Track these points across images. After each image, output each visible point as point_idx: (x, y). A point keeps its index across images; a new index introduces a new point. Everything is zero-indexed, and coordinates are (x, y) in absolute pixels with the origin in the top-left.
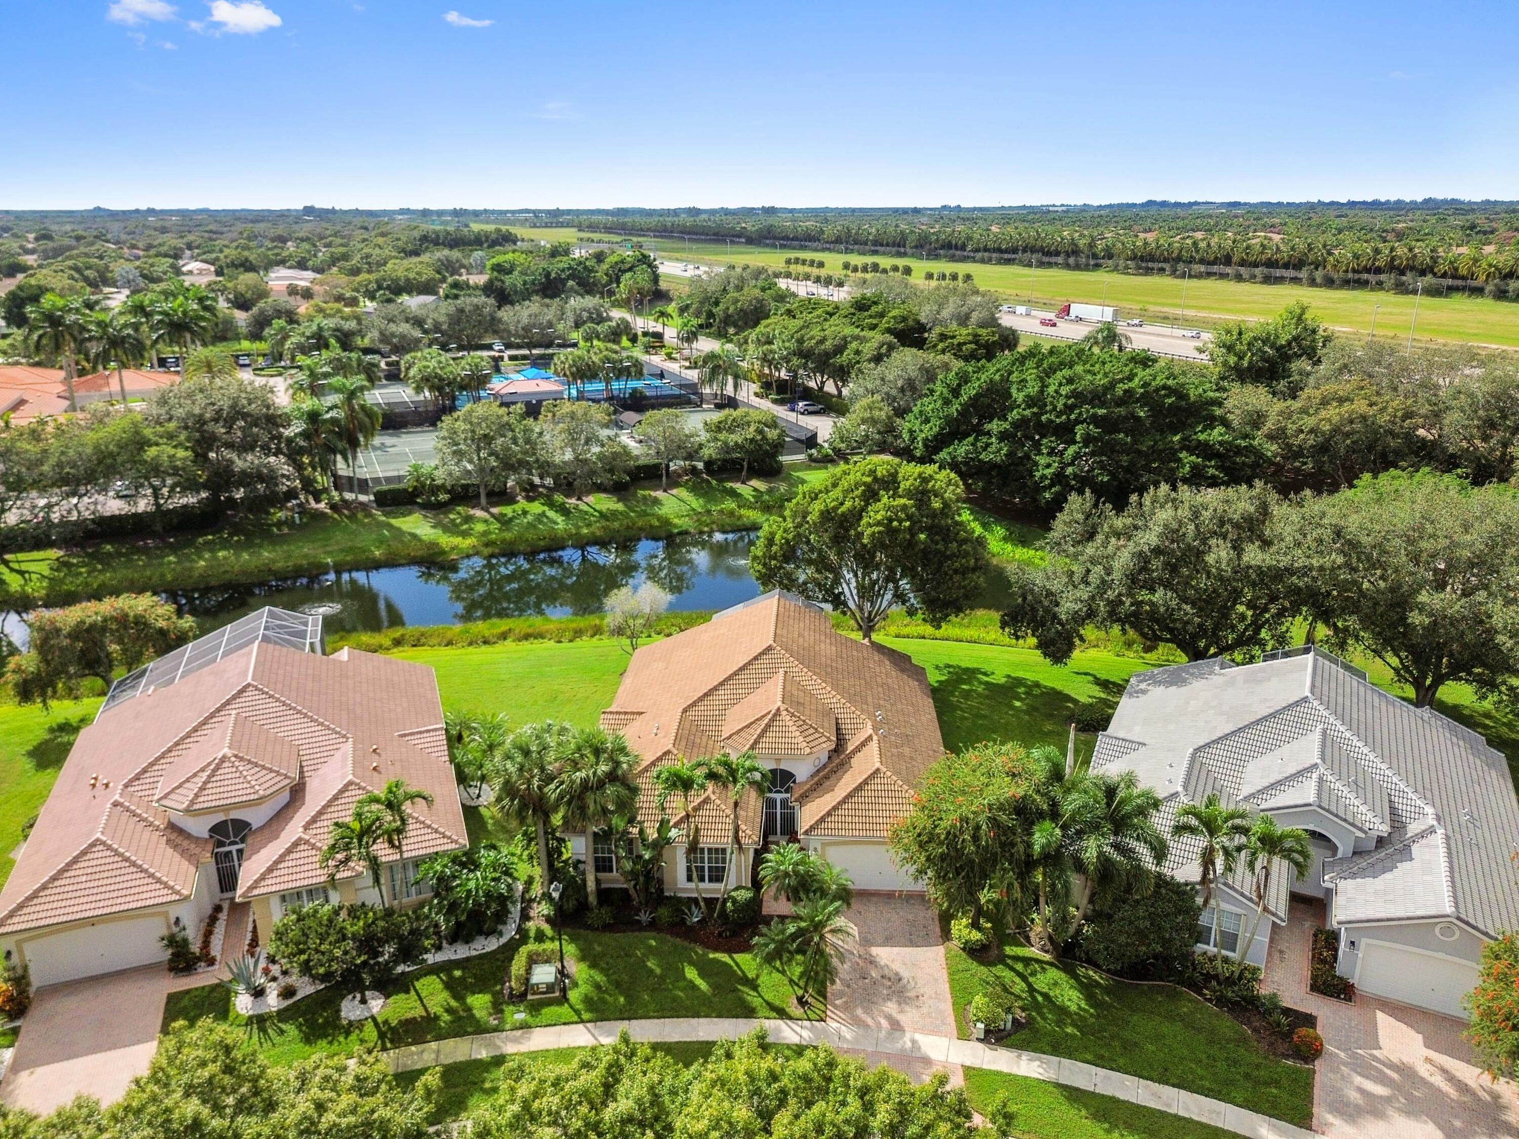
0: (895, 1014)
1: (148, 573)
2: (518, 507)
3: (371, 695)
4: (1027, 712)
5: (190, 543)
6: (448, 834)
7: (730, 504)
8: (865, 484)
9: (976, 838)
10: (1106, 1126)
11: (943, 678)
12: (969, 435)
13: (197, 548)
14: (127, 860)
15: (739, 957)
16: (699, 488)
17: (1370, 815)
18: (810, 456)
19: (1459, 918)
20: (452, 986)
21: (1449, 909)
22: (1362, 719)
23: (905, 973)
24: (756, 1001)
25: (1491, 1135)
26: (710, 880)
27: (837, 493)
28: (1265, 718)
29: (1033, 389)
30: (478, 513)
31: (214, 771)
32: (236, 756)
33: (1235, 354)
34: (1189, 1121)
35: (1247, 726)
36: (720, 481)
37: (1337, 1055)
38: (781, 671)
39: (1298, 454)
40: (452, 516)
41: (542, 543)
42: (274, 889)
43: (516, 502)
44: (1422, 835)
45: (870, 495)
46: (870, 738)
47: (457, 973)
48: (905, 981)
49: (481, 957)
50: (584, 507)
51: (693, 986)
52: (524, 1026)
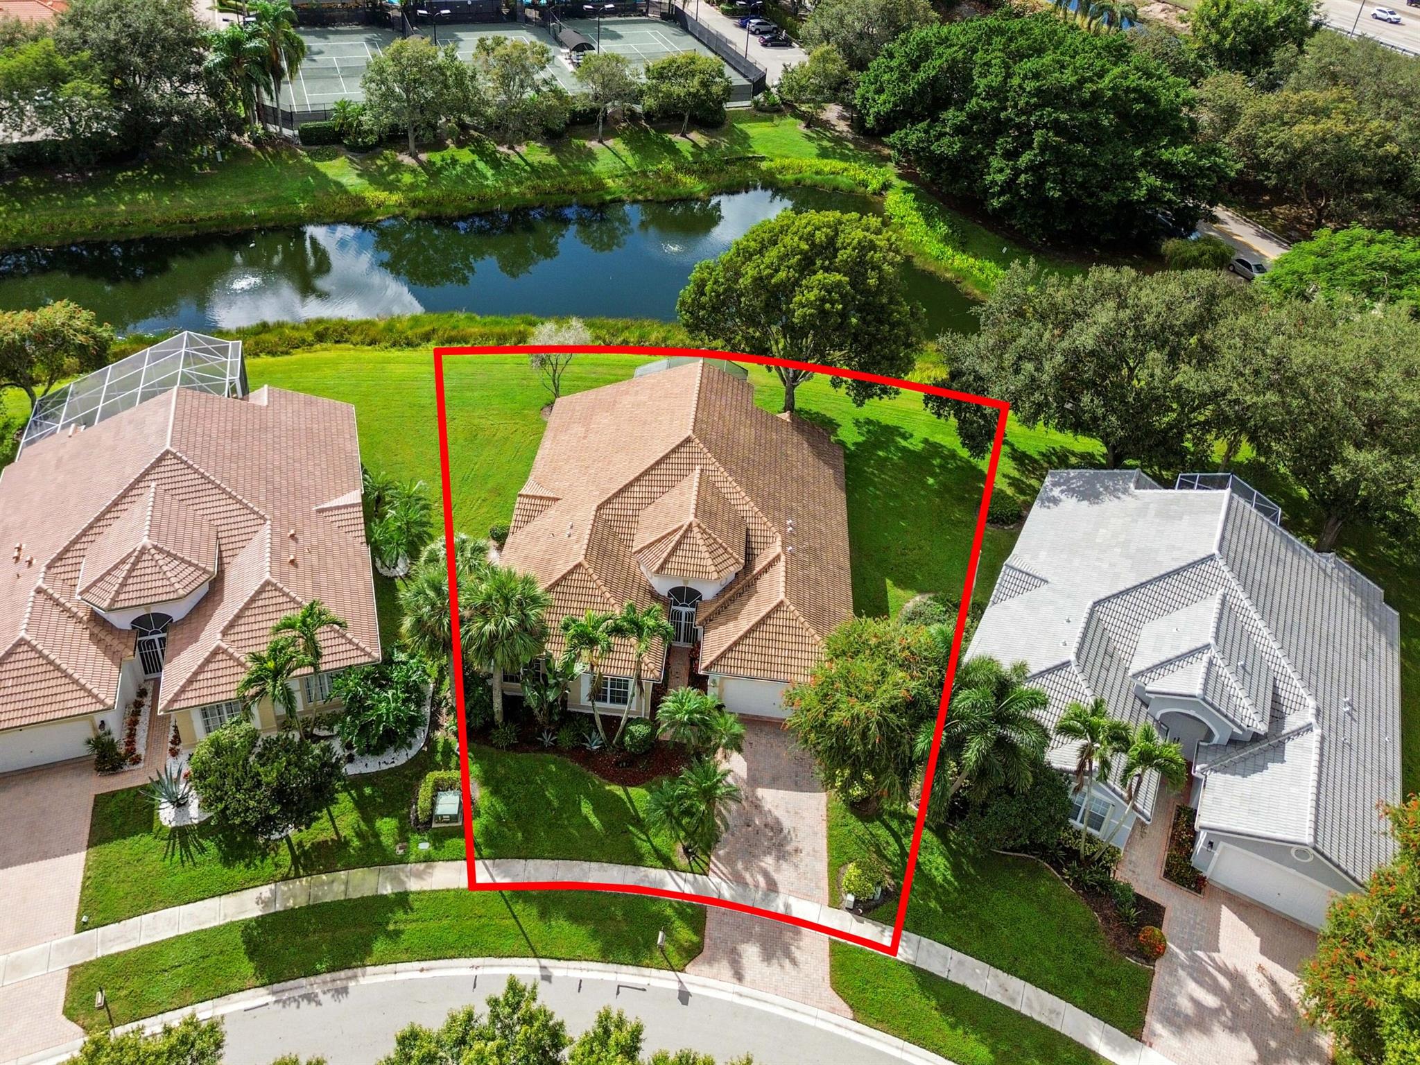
0: (771, 869)
1: (68, 218)
2: (447, 154)
3: (290, 452)
4: (939, 494)
5: (110, 182)
6: (362, 645)
7: (667, 165)
8: (802, 252)
9: (864, 735)
10: (952, 1020)
11: (861, 439)
12: (924, 120)
13: (116, 187)
14: (51, 663)
15: (634, 791)
16: (638, 142)
17: (1251, 711)
18: (756, 103)
19: (1315, 849)
20: (362, 805)
21: (1308, 839)
22: (1265, 581)
23: (787, 823)
24: (645, 847)
25: (1301, 1060)
26: (612, 701)
27: (772, 255)
28: (1169, 575)
29: (995, 79)
30: (407, 160)
31: (134, 564)
32: (155, 547)
33: (1218, 32)
34: (1030, 1020)
35: (1150, 582)
36: (660, 130)
37: (1177, 956)
38: (698, 467)
39: (1263, 166)
40: (379, 162)
41: (470, 205)
42: (193, 703)
43: (446, 147)
44: (1297, 732)
45: (806, 265)
46: (777, 558)
47: (368, 791)
48: (786, 831)
49: (390, 772)
50: (516, 159)
51: (589, 825)
52: (428, 859)
